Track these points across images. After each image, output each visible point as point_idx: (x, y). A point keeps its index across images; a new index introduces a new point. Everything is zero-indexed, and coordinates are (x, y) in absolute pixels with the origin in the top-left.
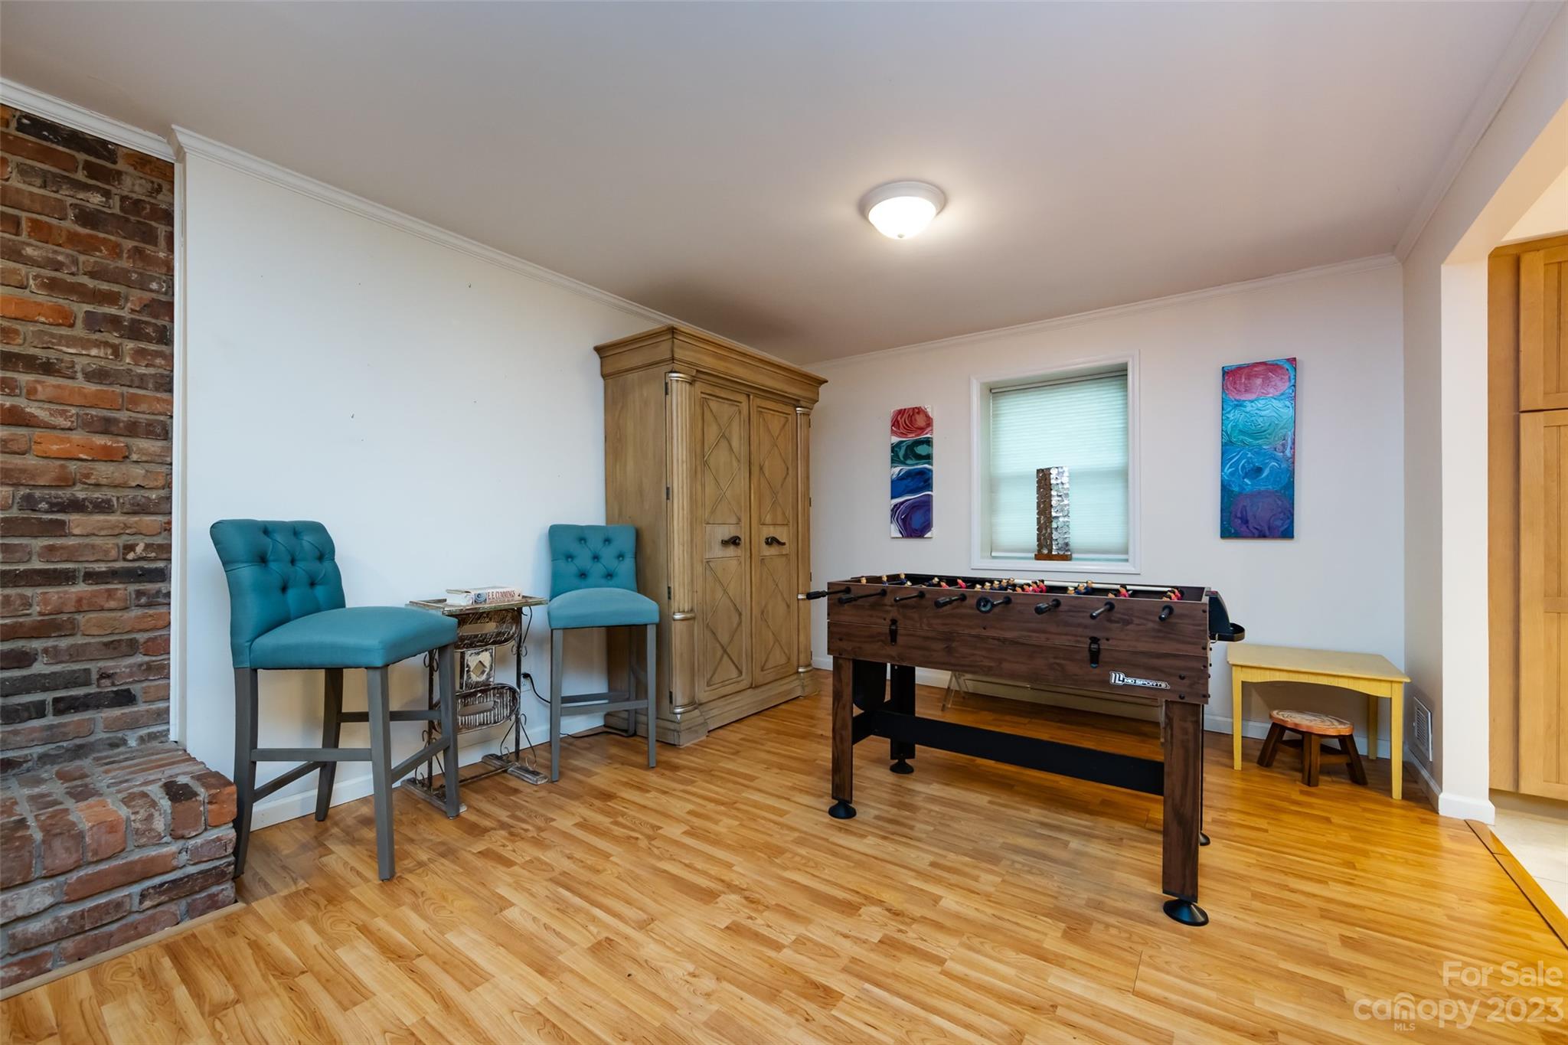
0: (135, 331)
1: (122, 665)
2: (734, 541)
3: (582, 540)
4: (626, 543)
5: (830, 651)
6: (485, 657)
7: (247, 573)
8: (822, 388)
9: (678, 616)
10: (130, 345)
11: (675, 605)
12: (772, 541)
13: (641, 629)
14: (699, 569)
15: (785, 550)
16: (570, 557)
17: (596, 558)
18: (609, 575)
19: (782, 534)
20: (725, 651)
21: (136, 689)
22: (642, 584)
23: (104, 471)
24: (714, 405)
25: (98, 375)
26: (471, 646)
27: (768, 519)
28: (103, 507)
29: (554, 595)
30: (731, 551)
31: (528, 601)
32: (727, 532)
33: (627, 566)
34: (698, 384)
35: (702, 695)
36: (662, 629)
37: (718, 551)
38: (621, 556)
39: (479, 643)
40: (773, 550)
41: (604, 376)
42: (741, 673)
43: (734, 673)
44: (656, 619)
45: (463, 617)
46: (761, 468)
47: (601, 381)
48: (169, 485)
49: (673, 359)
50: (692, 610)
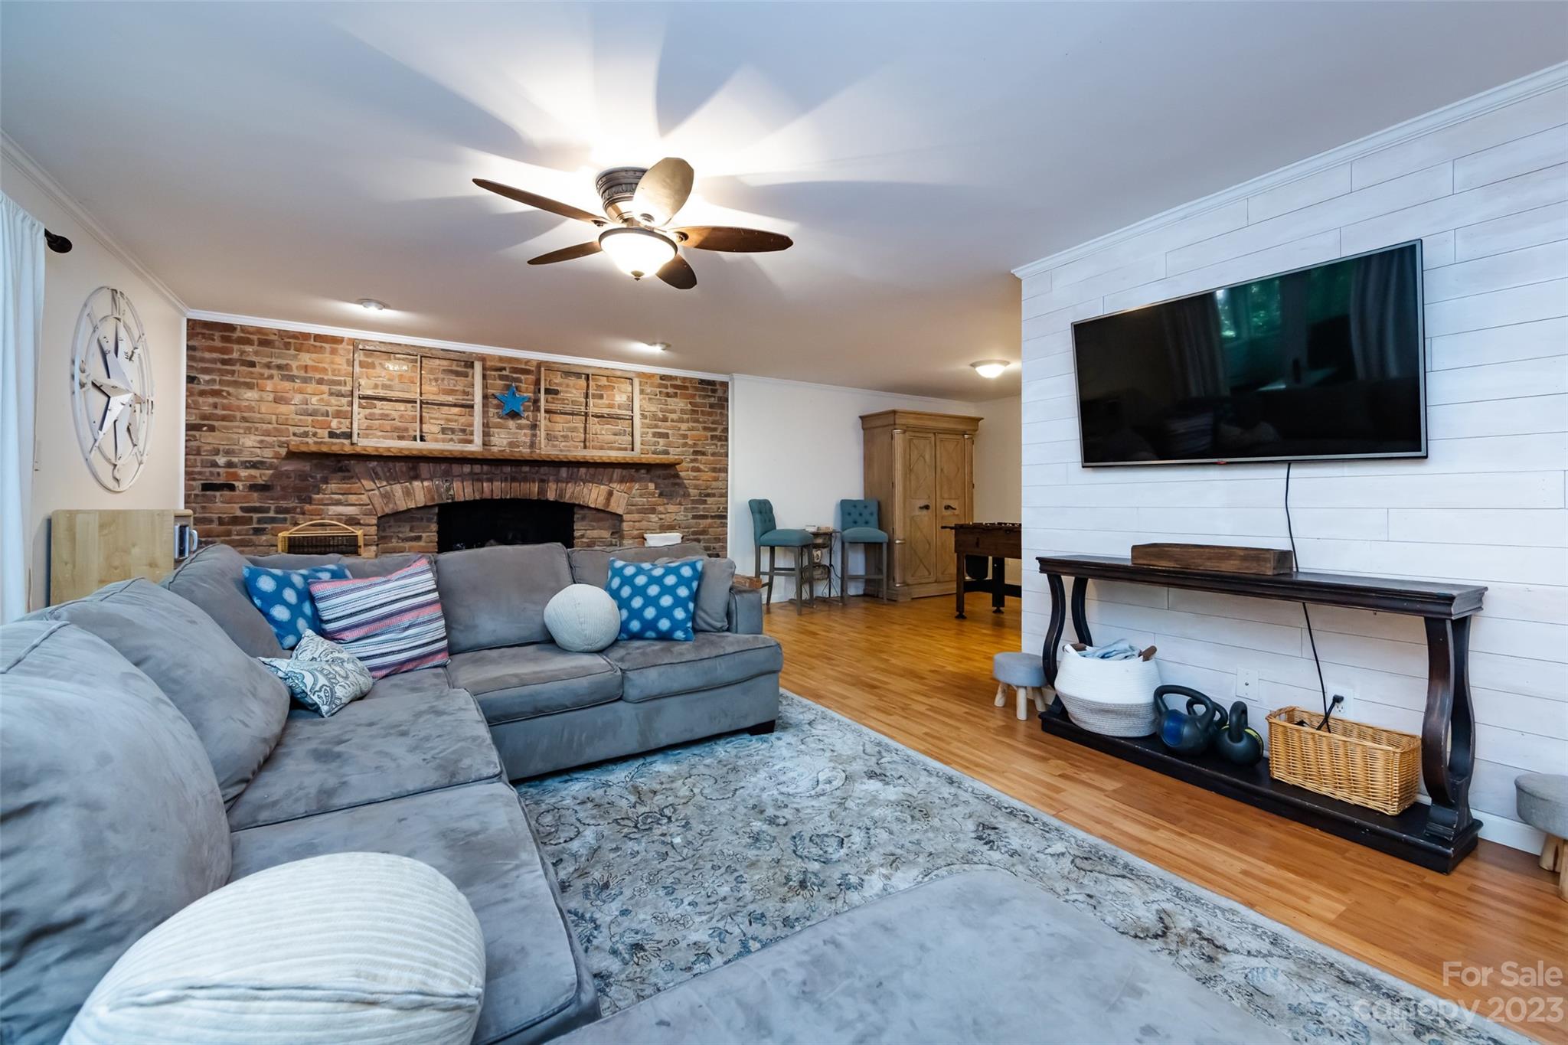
0: (720, 440)
1: (717, 545)
2: (927, 507)
3: (855, 506)
4: (875, 509)
5: (956, 551)
6: (819, 552)
7: (758, 516)
8: (980, 423)
9: (897, 542)
10: (719, 443)
11: (896, 536)
12: (948, 507)
13: (881, 544)
14: (908, 521)
15: (956, 512)
16: (849, 514)
17: (861, 515)
18: (867, 523)
19: (953, 504)
20: (921, 561)
21: (720, 553)
22: (881, 527)
23: (714, 484)
24: (915, 441)
25: (713, 454)
26: (814, 547)
27: (946, 496)
28: (714, 495)
29: (844, 529)
30: (925, 512)
31: (835, 531)
32: (923, 503)
33: (874, 519)
34: (907, 434)
35: (910, 581)
36: (890, 544)
37: (917, 512)
38: (872, 514)
39: (818, 547)
40: (949, 512)
41: (863, 429)
42: (930, 574)
43: (927, 573)
44: (887, 540)
45: (816, 535)
46: (942, 470)
47: (862, 432)
48: (727, 488)
49: (895, 424)
50: (904, 540)
